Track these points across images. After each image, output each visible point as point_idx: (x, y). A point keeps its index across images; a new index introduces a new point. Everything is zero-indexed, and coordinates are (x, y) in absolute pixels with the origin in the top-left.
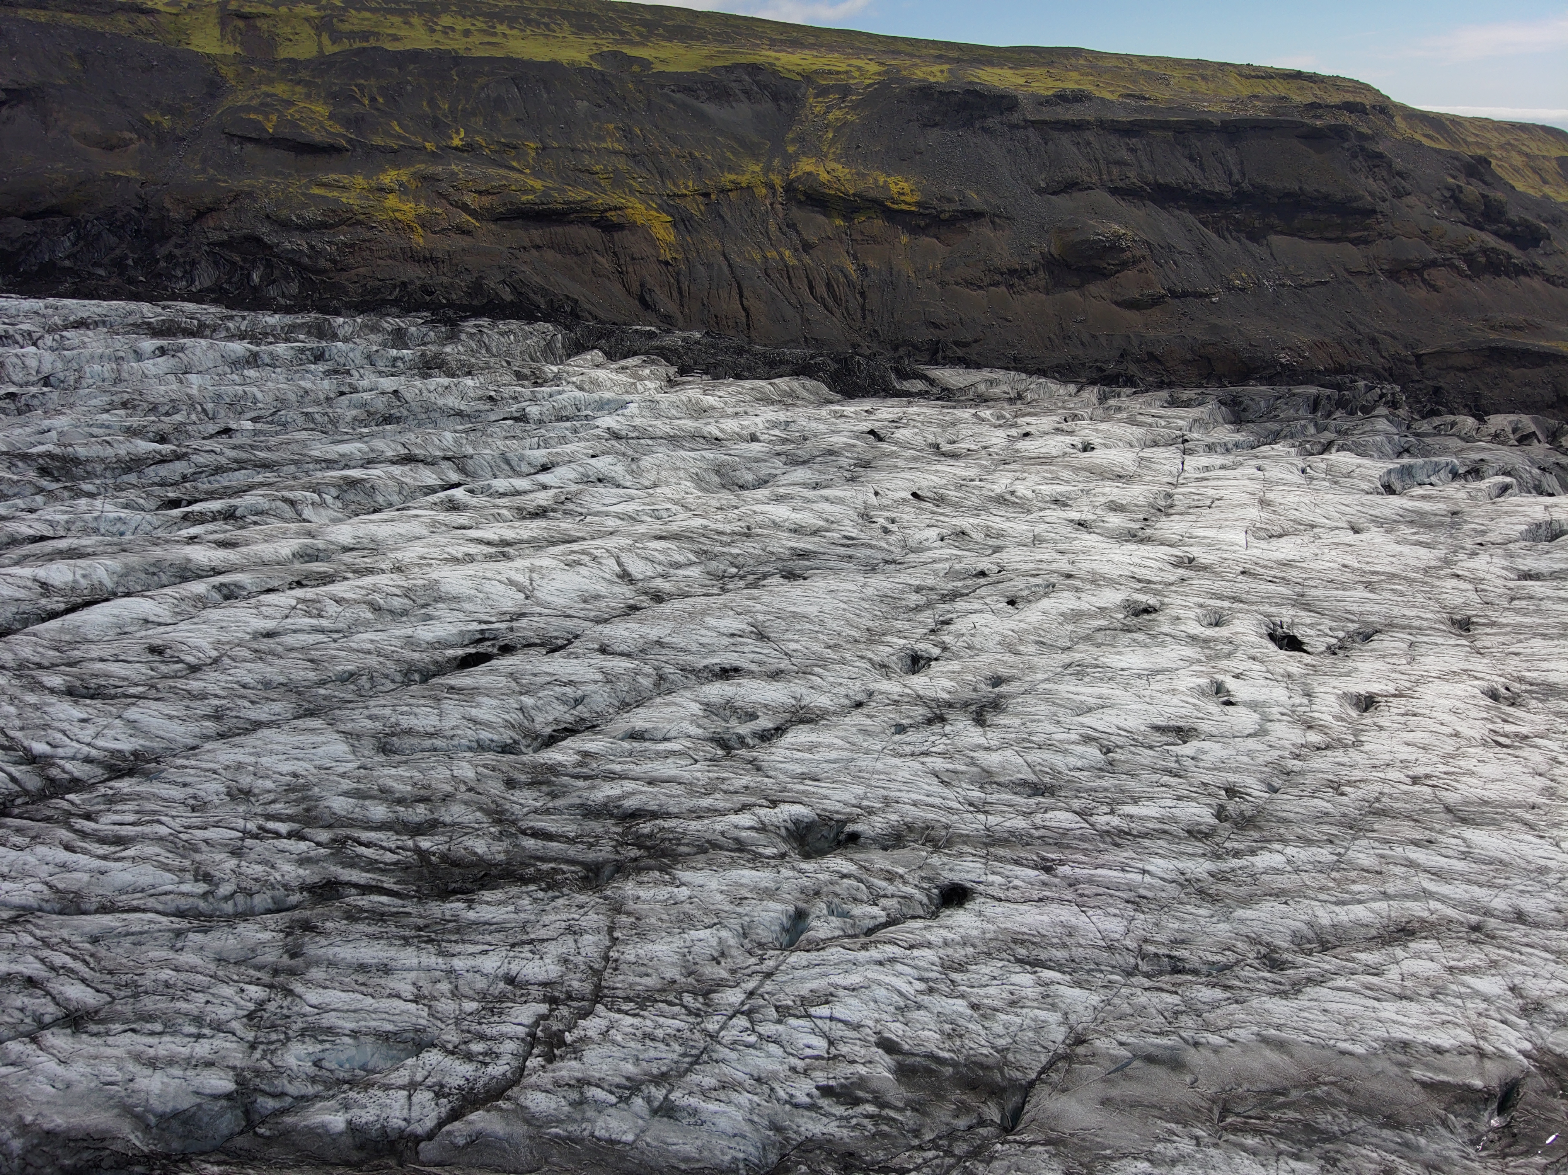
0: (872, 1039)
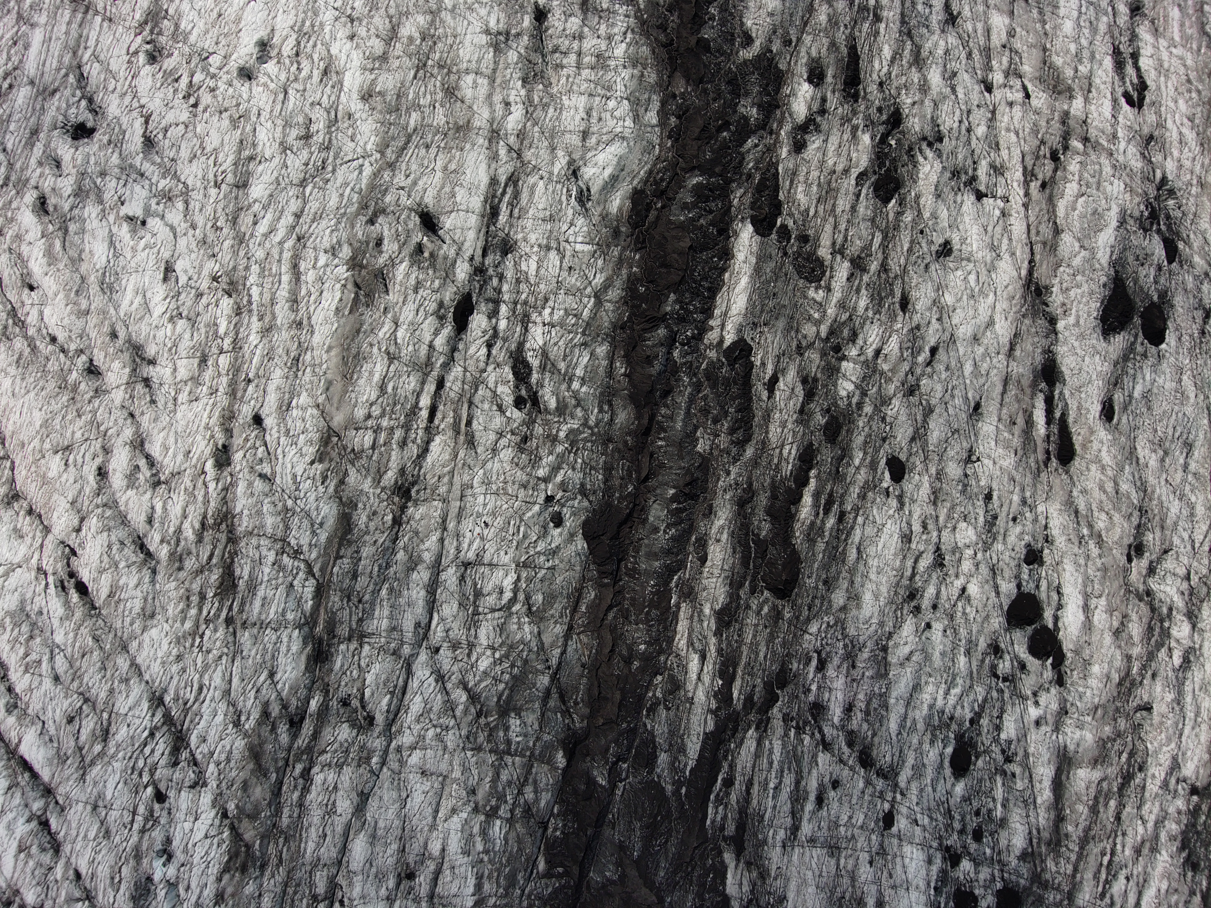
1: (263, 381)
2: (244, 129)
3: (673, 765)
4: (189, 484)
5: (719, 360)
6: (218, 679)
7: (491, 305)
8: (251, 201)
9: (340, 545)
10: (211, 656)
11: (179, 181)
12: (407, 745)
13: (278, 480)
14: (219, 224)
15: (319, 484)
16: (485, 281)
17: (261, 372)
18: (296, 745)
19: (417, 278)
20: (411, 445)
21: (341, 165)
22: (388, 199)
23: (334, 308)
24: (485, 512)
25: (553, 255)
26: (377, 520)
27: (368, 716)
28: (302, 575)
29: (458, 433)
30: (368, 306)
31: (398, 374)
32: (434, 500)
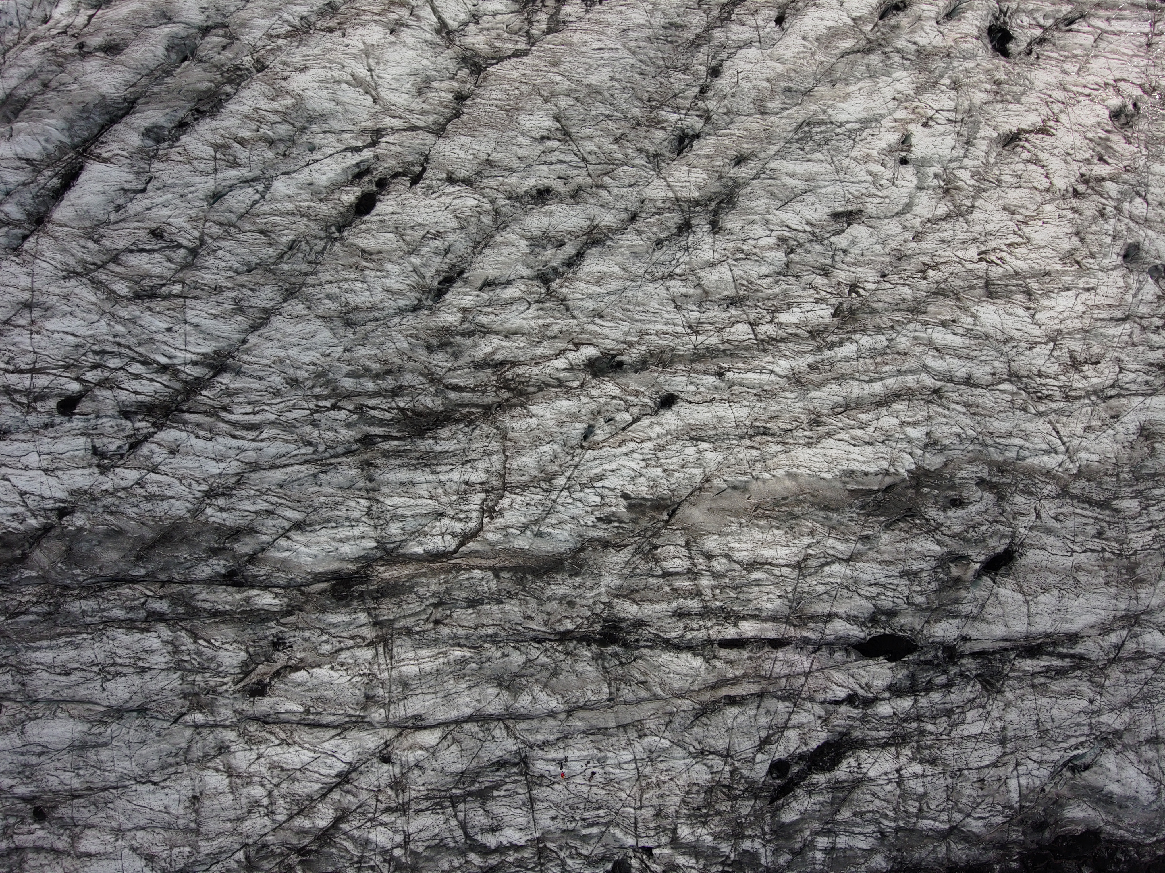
0: (619, 494)
1: (726, 395)
2: (1064, 272)
4: (555, 329)
6: (272, 449)
7: (906, 683)
8: (973, 310)
9: (514, 569)
10: (308, 428)
11: (974, 198)
12: (233, 762)
13: (589, 454)
14: (931, 272)
15: (598, 514)
16: (937, 665)
17: (736, 389)
18: (195, 590)
19: (922, 570)
20: (681, 625)
21: (1050, 422)
22: (1019, 499)
23: (852, 467)
24: (608, 769)
25: (996, 750)
26: (563, 610)
27: (265, 686)
28: (458, 527)
29: (714, 689)
31: (778, 581)
32: (609, 685)
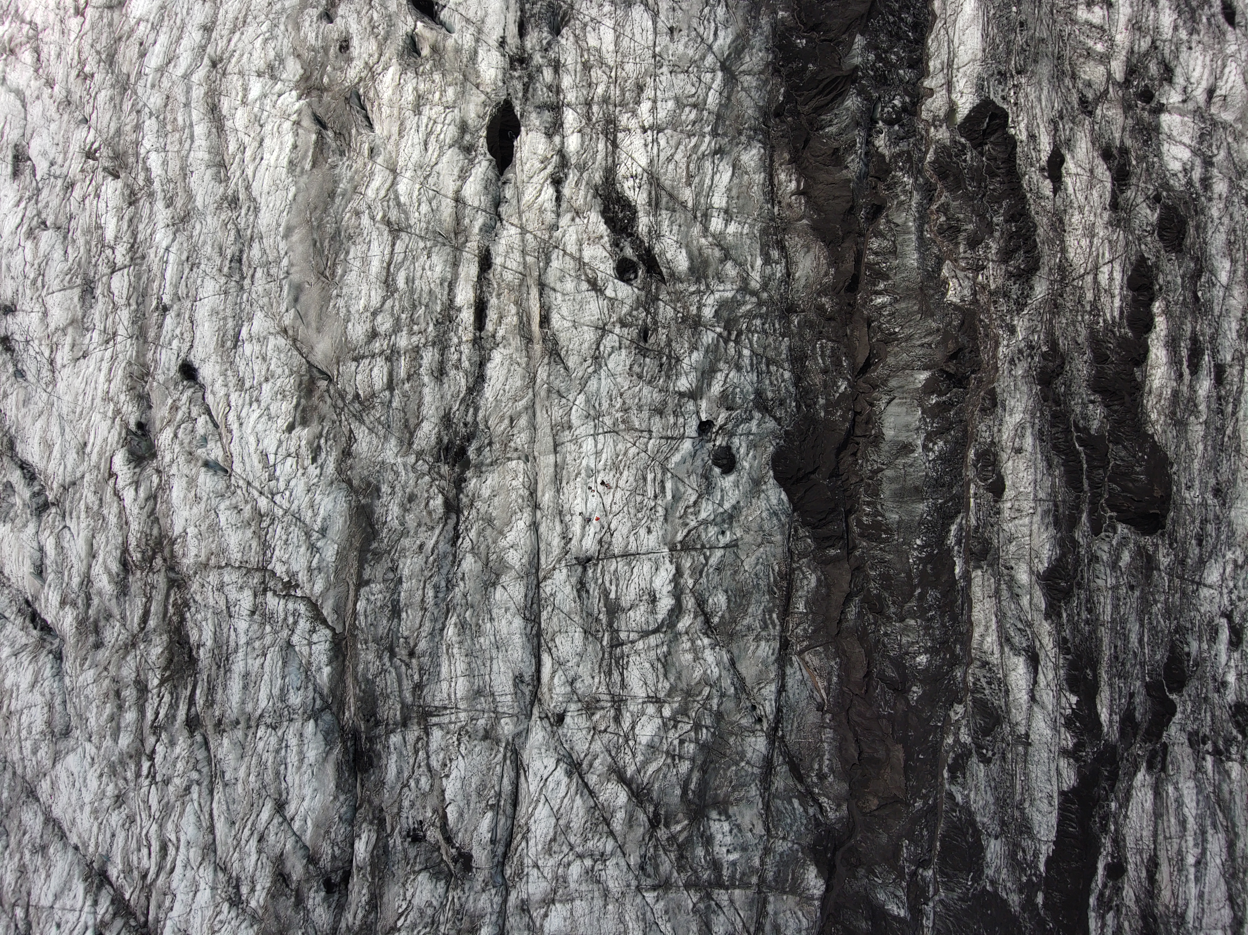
0: (287, 435)
1: (188, 304)
3: (1012, 855)
4: (92, 498)
5: (954, 142)
6: (190, 829)
7: (547, 115)
8: (133, 23)
9: (362, 562)
10: (171, 788)
12: (538, 897)
13: (237, 468)
14: (88, 69)
15: (308, 462)
16: (530, 77)
17: (182, 291)
18: (343, 925)
19: (416, 89)
20: (453, 372)
23: (285, 163)
24: (601, 466)
26: (418, 508)
27: (460, 854)
28: (303, 625)
29: (529, 340)
30: (342, 153)
31: (410, 256)
32: (509, 459)
